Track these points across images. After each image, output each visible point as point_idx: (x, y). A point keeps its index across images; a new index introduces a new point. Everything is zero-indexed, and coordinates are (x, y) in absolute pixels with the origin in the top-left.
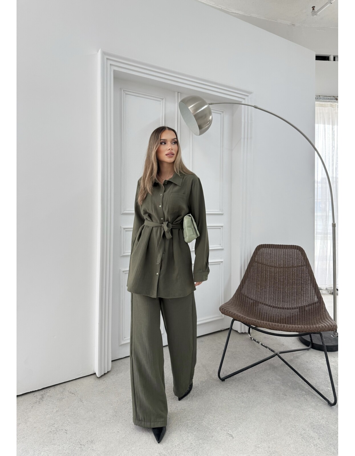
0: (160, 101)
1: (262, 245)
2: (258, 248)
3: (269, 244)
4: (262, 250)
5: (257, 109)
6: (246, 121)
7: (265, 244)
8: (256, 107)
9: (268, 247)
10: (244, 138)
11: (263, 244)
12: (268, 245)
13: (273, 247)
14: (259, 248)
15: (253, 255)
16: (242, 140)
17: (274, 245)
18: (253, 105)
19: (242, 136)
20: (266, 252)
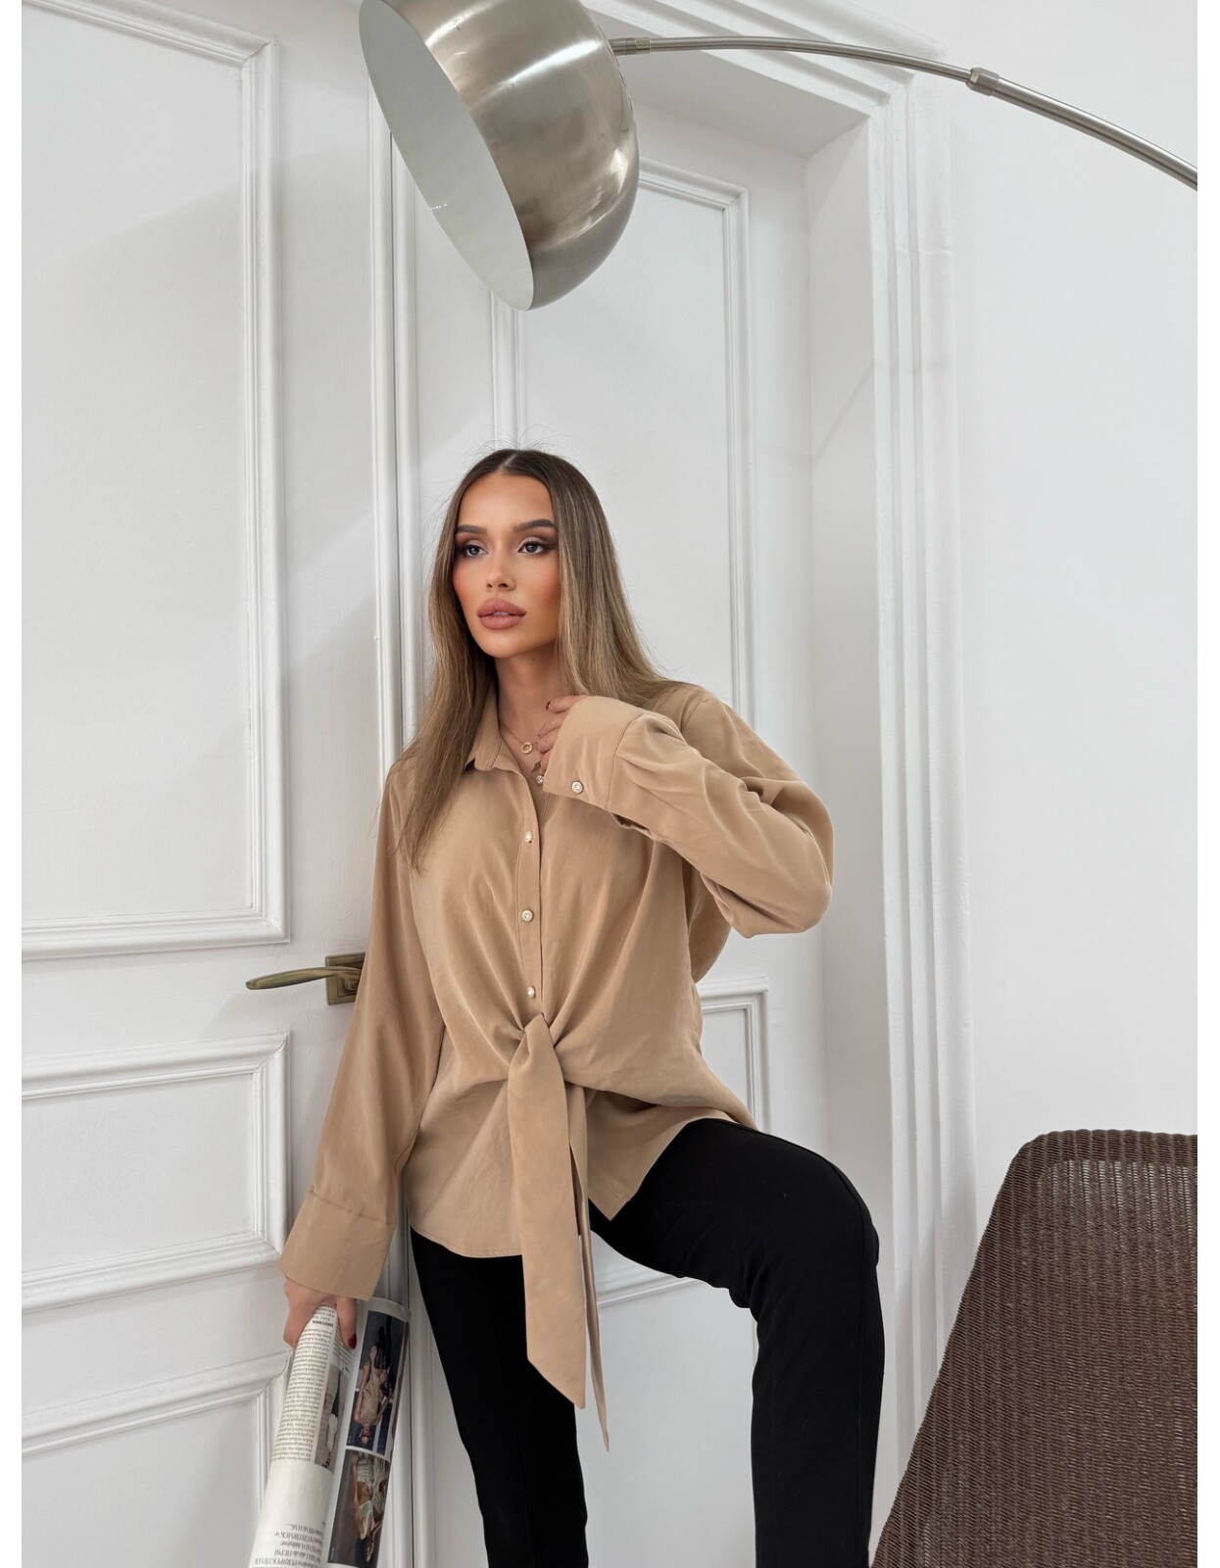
0: (239, 66)
1: (1053, 1136)
2: (1029, 1165)
3: (1106, 1127)
4: (1062, 1179)
5: (993, 101)
6: (898, 248)
7: (1075, 1128)
8: (984, 84)
9: (1106, 1154)
10: (894, 371)
11: (1061, 1129)
12: (1099, 1135)
13: (1140, 1159)
14: (1037, 1164)
15: (992, 1221)
16: (881, 378)
17: (1146, 1136)
18: (965, 65)
19: (881, 354)
20: (1093, 1198)
